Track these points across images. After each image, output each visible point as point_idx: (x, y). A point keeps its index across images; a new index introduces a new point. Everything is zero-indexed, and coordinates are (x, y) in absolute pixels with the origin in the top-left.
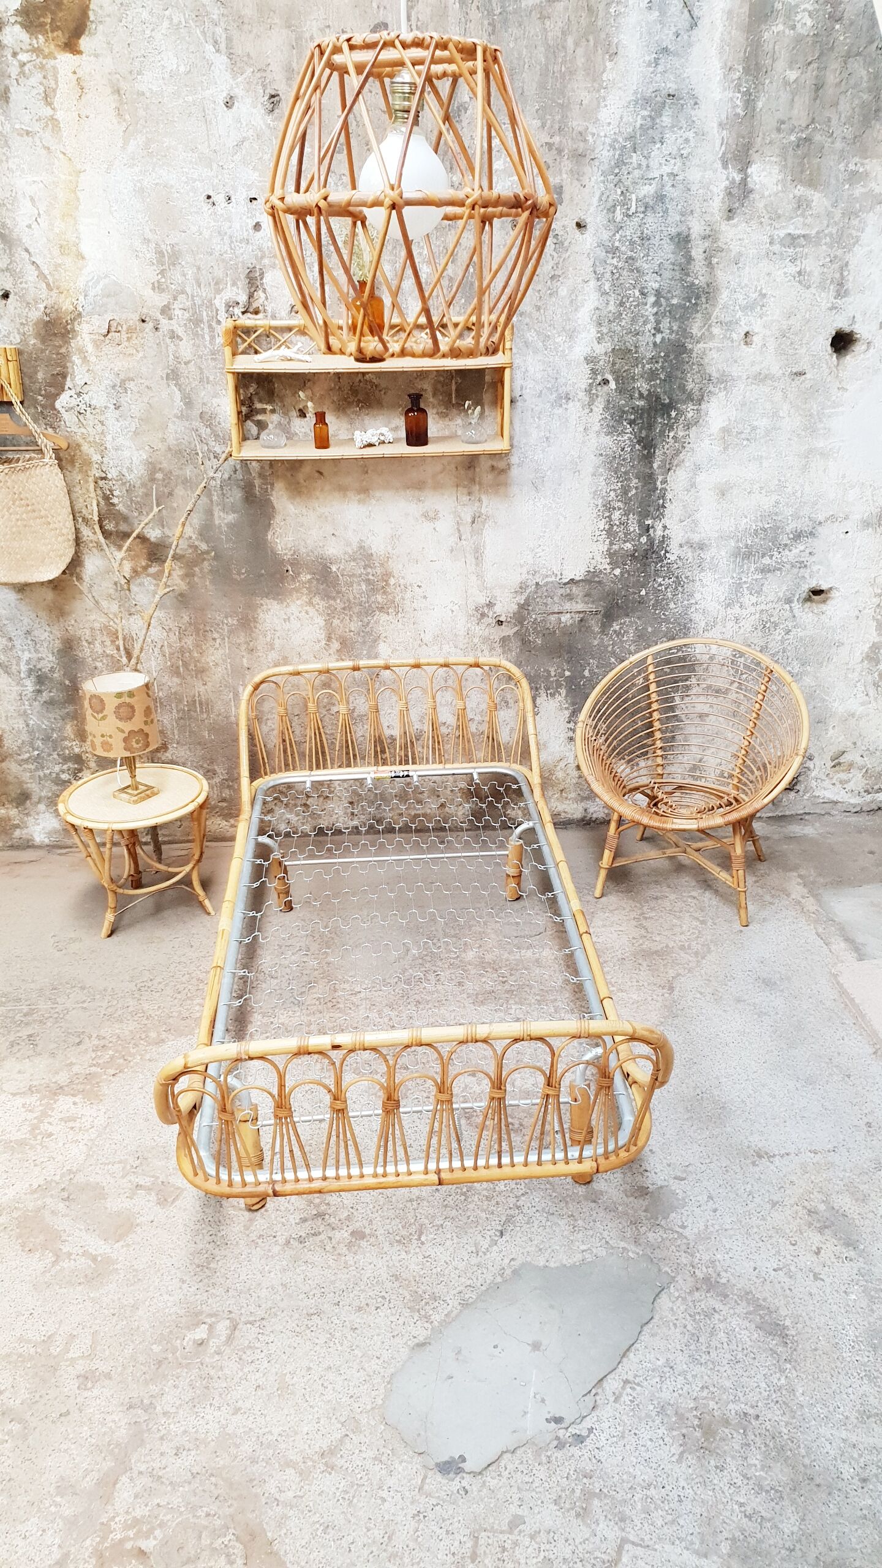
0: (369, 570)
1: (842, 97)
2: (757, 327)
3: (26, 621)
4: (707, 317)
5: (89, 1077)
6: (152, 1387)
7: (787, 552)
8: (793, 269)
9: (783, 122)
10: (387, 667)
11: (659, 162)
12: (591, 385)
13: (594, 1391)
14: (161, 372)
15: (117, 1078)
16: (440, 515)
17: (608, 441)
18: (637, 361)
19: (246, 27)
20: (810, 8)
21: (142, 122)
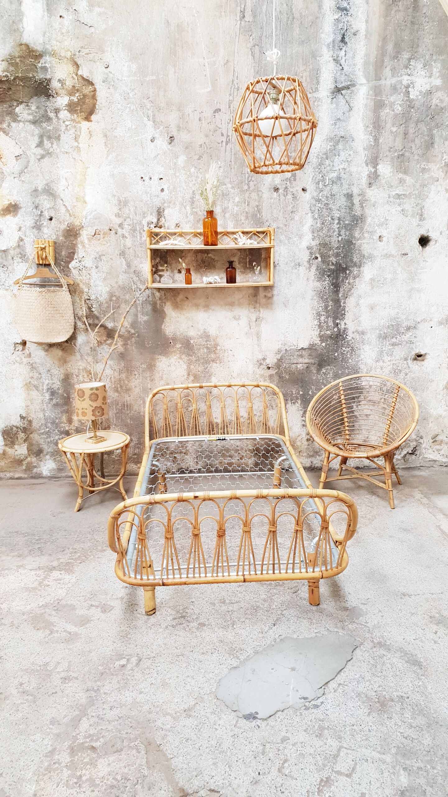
0: (208, 343)
1: (416, 138)
2: (384, 233)
3: (48, 365)
4: (362, 229)
5: (68, 564)
6: (98, 683)
7: (404, 336)
8: (399, 209)
9: (391, 148)
10: (216, 387)
11: (338, 164)
12: (310, 259)
13: (323, 687)
14: (117, 252)
15: (82, 564)
16: (241, 317)
17: (318, 284)
18: (331, 249)
19: (161, 111)
20: (400, 103)
21: (115, 148)
